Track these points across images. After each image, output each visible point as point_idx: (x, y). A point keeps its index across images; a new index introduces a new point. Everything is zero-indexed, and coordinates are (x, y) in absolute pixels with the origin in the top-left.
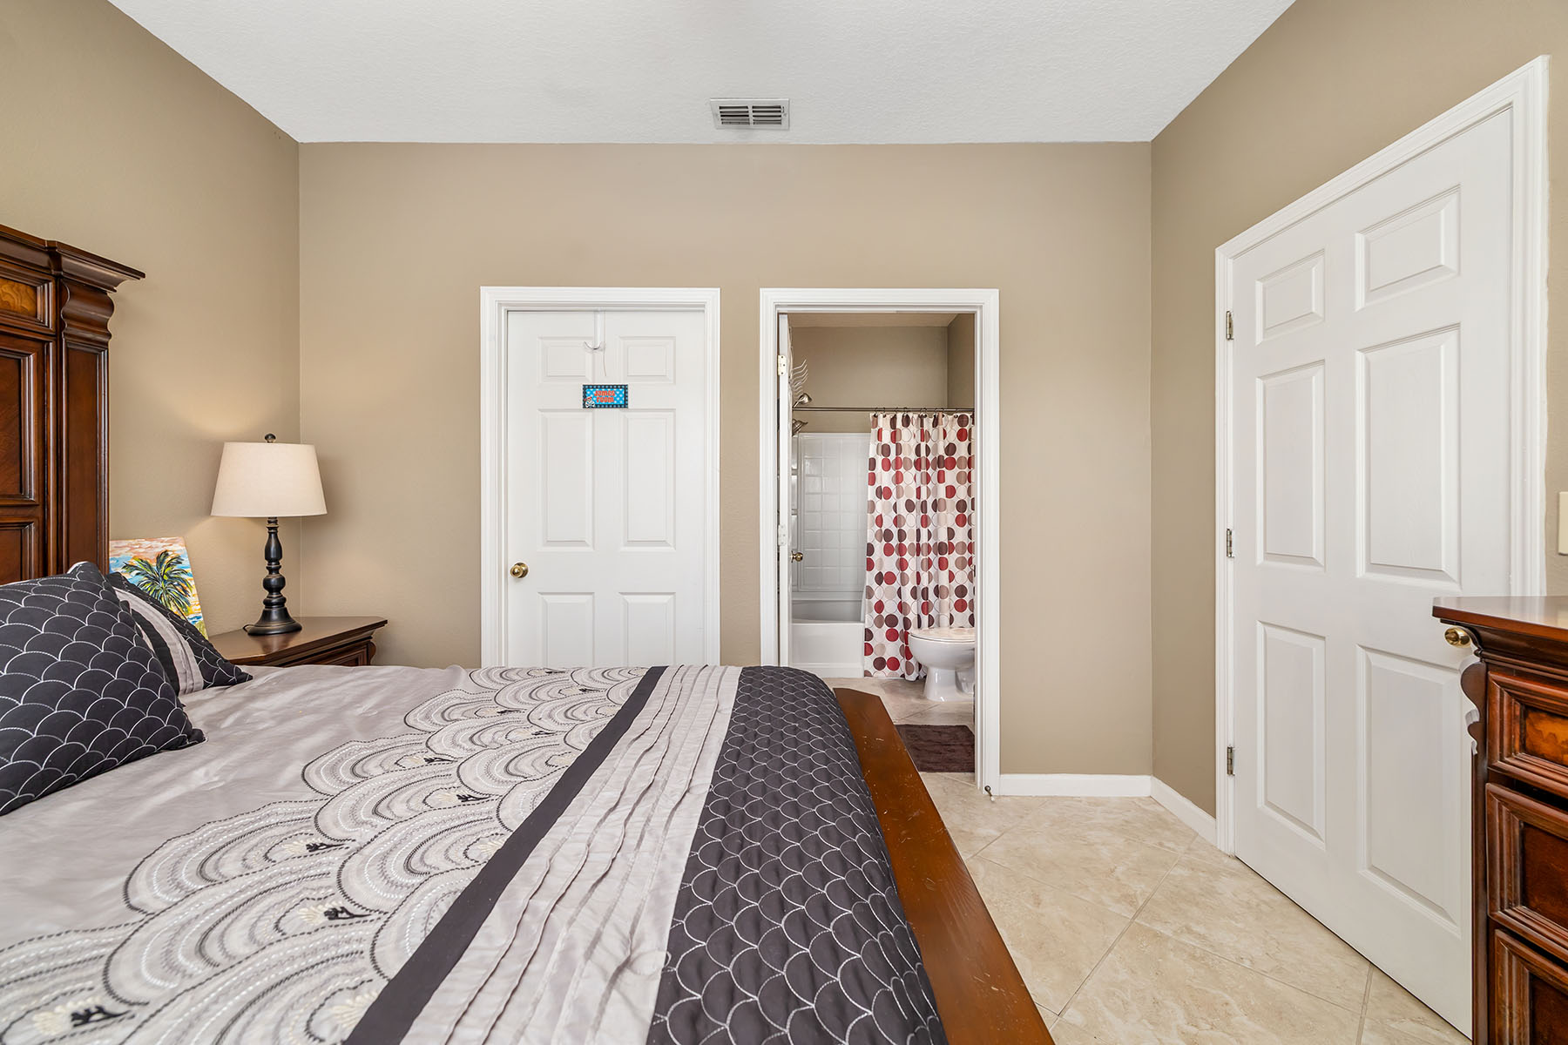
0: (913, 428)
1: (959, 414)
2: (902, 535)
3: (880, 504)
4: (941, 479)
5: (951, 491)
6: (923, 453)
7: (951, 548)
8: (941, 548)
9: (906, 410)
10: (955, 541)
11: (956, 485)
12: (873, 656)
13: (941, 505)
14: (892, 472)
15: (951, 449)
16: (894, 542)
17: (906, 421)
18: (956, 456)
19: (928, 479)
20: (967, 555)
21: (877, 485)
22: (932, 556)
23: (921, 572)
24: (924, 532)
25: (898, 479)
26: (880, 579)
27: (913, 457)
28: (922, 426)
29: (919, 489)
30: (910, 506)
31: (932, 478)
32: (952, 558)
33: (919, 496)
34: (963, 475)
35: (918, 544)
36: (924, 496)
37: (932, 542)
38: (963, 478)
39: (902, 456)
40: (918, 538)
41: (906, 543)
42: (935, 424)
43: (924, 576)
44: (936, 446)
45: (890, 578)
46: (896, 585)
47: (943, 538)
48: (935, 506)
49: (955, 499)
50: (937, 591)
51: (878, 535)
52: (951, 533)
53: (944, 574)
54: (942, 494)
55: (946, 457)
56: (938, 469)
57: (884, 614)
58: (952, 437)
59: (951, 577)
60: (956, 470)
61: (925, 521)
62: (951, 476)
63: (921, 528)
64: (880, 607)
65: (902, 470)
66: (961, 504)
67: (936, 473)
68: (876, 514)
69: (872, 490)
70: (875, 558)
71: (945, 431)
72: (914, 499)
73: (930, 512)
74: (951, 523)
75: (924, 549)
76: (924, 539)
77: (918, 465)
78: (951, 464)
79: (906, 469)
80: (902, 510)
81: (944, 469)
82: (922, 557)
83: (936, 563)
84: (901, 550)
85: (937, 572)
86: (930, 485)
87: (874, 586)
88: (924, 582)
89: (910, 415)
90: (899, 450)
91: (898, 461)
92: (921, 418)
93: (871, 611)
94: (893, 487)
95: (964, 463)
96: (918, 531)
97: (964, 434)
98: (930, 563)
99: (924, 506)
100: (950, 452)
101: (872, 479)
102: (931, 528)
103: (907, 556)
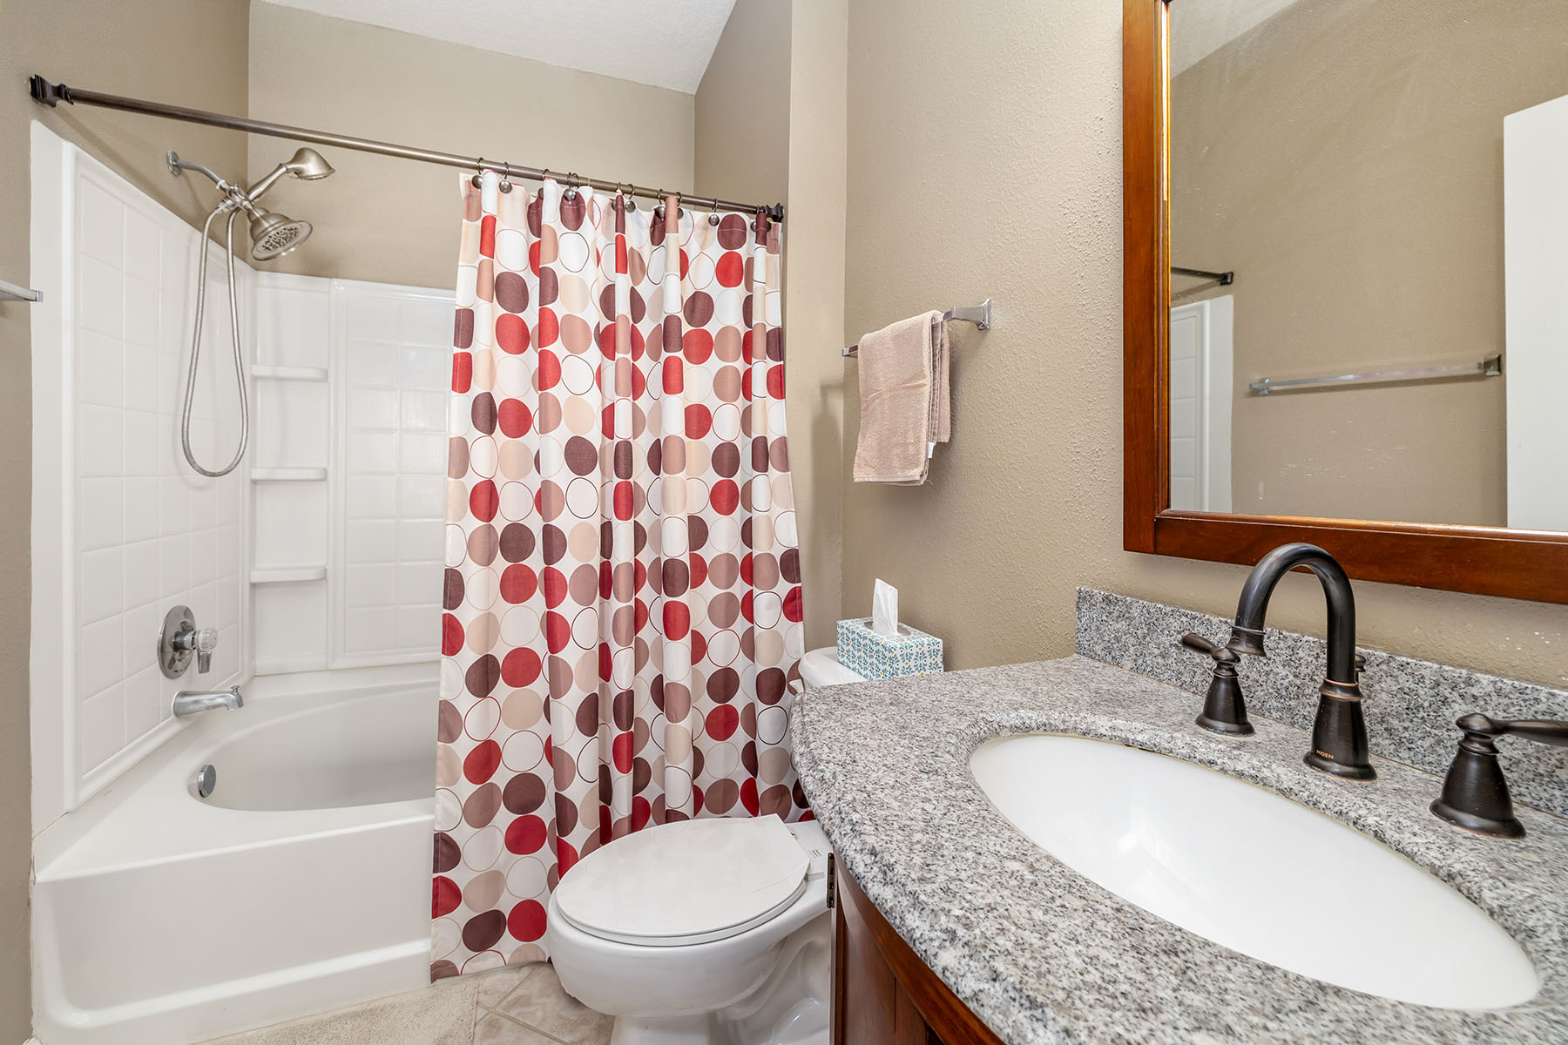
0: (595, 232)
1: (721, 215)
2: (554, 543)
3: (488, 454)
4: (673, 381)
5: (699, 420)
6: (622, 307)
7: (699, 571)
8: (670, 577)
9: (571, 181)
10: (708, 553)
11: (712, 402)
12: (463, 914)
13: (671, 456)
14: (532, 356)
15: (699, 306)
16: (535, 562)
17: (574, 212)
18: (712, 328)
19: (637, 384)
20: (739, 588)
21: (477, 388)
22: (647, 594)
23: (614, 647)
24: (623, 532)
25: (547, 374)
26: (484, 677)
27: (594, 317)
28: (620, 226)
29: (608, 414)
30: (579, 456)
31: (649, 384)
32: (698, 600)
33: (608, 430)
34: (730, 376)
35: (606, 568)
36: (623, 430)
37: (646, 558)
38: (732, 384)
39: (558, 308)
40: (606, 548)
41: (566, 566)
42: (659, 229)
43: (623, 659)
44: (660, 295)
45: (522, 667)
46: (540, 686)
47: (676, 546)
48: (657, 458)
49: (711, 442)
50: (659, 691)
51: (480, 547)
52: (698, 531)
53: (679, 650)
54: (675, 425)
55: (686, 328)
56: (665, 355)
57: (501, 778)
58: (704, 277)
59: (699, 649)
60: (714, 363)
61: (626, 501)
62: (699, 381)
63: (615, 522)
64: (485, 759)
65: (557, 348)
66: (726, 454)
67: (659, 369)
68: (472, 480)
69: (460, 405)
70: (467, 615)
71: (684, 257)
72: (595, 436)
73: (642, 474)
74: (699, 502)
75: (623, 581)
76: (623, 553)
77: (606, 341)
78: (701, 348)
79: (573, 349)
80: (557, 470)
81: (680, 354)
82: (616, 604)
83: (656, 616)
84: (553, 588)
85: (659, 642)
86: (644, 402)
87: (465, 701)
88: (623, 674)
89: (586, 192)
90: (550, 288)
91: (549, 327)
92: (619, 209)
93: (454, 780)
94: (532, 402)
95: (734, 345)
96: (606, 529)
97: (734, 268)
98: (639, 616)
99: (623, 457)
100: (698, 314)
101: (463, 374)
102: (644, 518)
103: (568, 608)
